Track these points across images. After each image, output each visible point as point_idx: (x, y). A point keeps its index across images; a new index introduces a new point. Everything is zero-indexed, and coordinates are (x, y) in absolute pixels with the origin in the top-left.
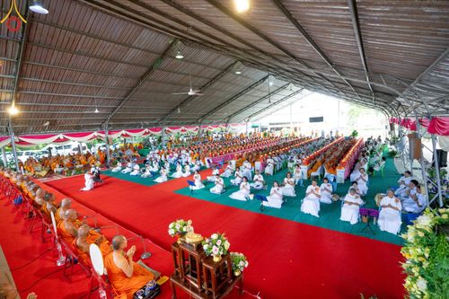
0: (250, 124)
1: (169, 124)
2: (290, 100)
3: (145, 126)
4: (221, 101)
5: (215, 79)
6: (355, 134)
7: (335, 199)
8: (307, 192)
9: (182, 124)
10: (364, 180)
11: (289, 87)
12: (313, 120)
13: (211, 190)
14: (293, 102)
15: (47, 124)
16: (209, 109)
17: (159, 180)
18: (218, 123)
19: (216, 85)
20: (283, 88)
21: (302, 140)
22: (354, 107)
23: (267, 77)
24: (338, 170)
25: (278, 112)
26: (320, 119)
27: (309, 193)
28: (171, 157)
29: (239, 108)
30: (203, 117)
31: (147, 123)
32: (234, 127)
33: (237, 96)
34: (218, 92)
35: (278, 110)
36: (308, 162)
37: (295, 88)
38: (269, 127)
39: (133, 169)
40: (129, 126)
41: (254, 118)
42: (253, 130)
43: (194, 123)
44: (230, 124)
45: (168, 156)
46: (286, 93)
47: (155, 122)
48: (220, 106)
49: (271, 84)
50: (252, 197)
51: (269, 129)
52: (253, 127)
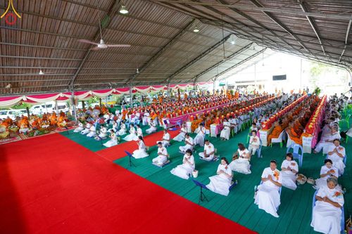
0: (217, 83)
1: (137, 84)
2: (254, 59)
3: (114, 87)
4: (185, 61)
5: (174, 38)
6: (317, 91)
7: (301, 182)
8: (263, 176)
9: (151, 84)
10: (340, 155)
11: (252, 47)
12: (276, 78)
13: (154, 160)
14: (257, 62)
15: (9, 86)
16: (175, 69)
17: (108, 144)
18: (186, 82)
19: (177, 45)
20: (246, 47)
21: (266, 97)
22: (316, 65)
23: (228, 36)
24: (303, 137)
25: (244, 71)
26: (283, 77)
27: (265, 179)
28: (133, 117)
29: (206, 68)
30: (170, 77)
31: (115, 84)
32: (202, 86)
33: (201, 56)
34: (181, 53)
35: (243, 69)
36: (269, 126)
37: (259, 48)
38: (236, 85)
39: (90, 131)
40: (97, 86)
41: (220, 77)
42: (220, 88)
43: (162, 82)
44: (197, 84)
45: (130, 116)
46: (249, 52)
47: (124, 82)
48: (185, 66)
49: (233, 43)
50: (195, 174)
51: (236, 87)
52: (221, 85)
